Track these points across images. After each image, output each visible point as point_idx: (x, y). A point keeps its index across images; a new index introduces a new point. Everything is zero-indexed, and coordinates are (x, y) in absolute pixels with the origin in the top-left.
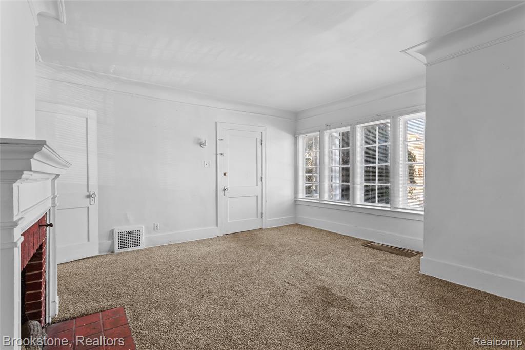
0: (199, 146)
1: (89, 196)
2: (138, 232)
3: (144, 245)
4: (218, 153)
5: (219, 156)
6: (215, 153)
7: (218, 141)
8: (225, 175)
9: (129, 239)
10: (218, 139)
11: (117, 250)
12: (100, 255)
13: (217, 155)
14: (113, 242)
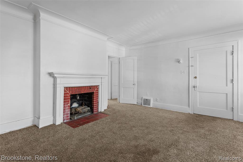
0: (178, 63)
1: (134, 84)
2: (150, 100)
3: (151, 106)
4: (190, 65)
5: (190, 67)
6: (188, 65)
7: (190, 59)
8: (195, 77)
9: (147, 102)
10: (190, 57)
11: (143, 105)
12: (137, 105)
13: (189, 66)
14: (142, 101)
